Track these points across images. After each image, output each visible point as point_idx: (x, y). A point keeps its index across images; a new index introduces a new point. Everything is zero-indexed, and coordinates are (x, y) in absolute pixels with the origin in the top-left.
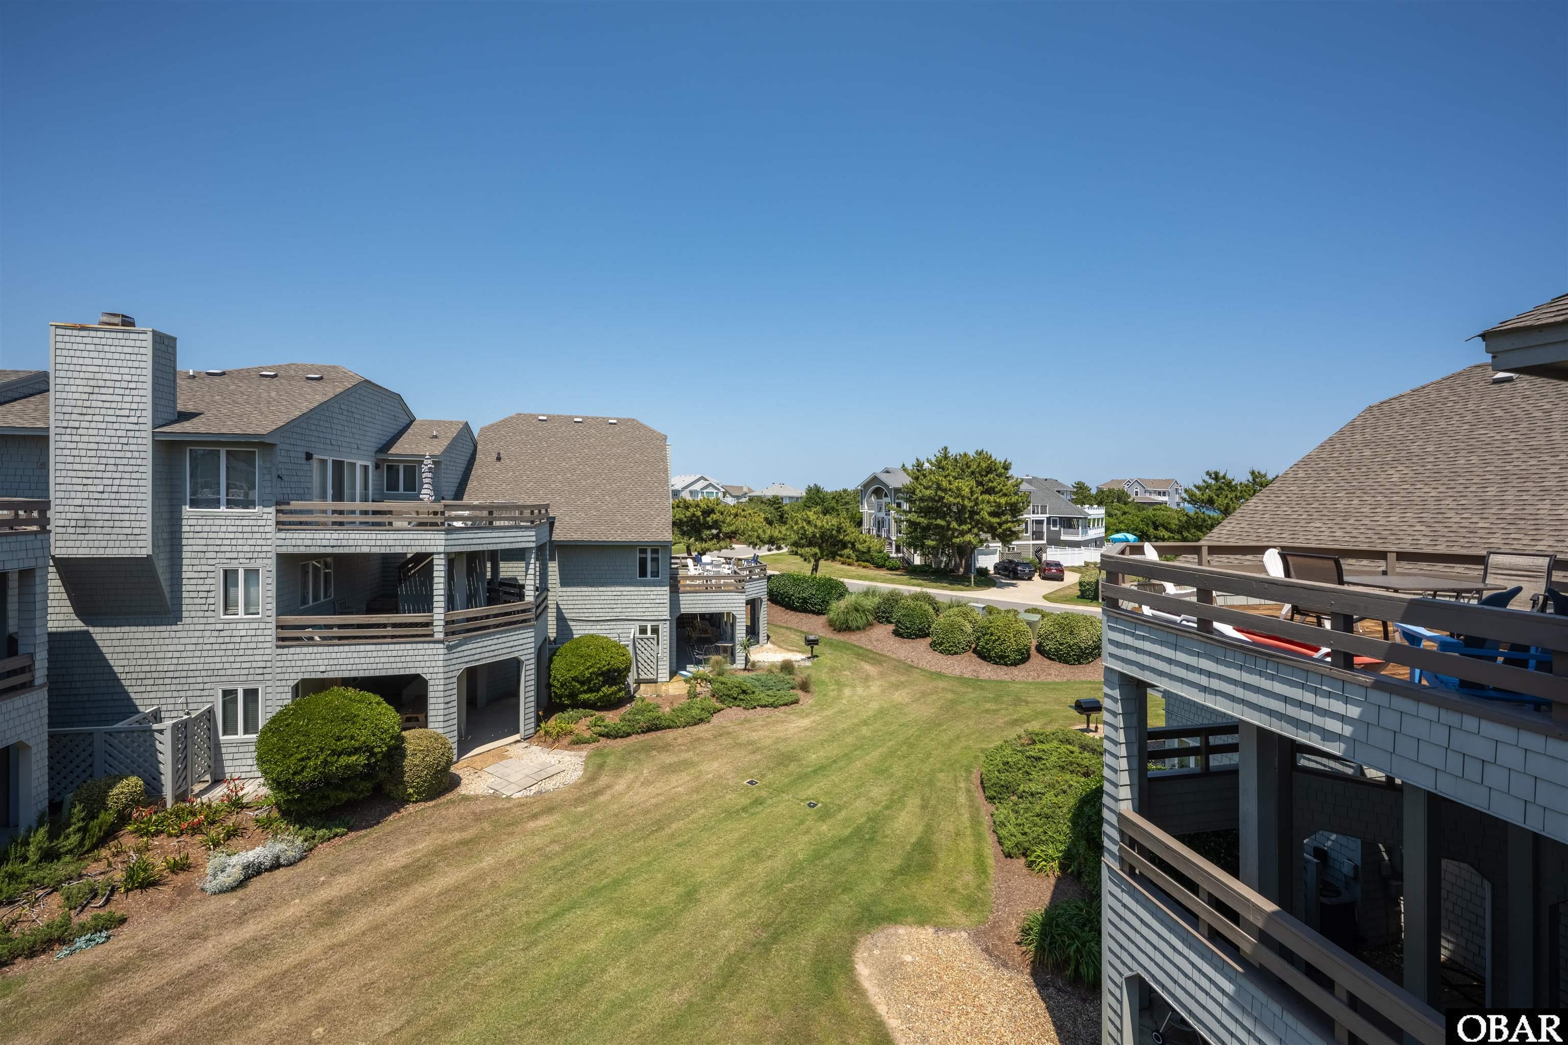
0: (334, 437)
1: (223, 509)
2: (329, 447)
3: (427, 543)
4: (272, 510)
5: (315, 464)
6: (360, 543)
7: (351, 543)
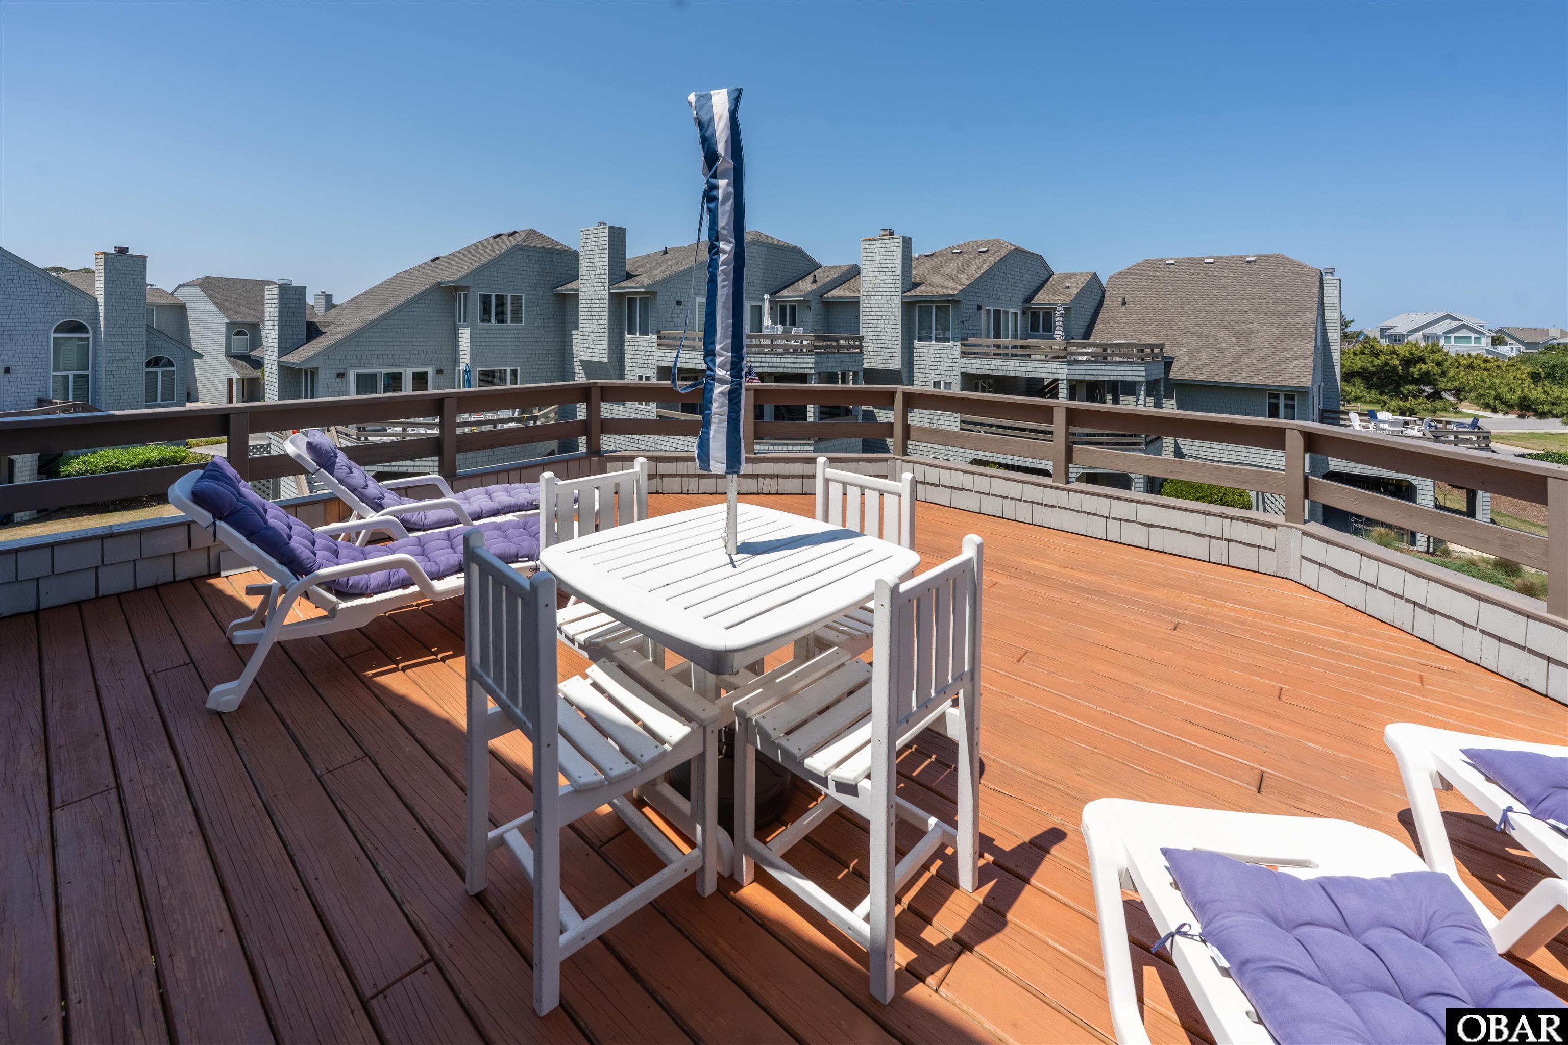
0: (995, 293)
1: (933, 342)
2: (992, 300)
3: (1054, 371)
4: (958, 344)
5: (983, 314)
6: (1009, 368)
7: (1004, 368)
